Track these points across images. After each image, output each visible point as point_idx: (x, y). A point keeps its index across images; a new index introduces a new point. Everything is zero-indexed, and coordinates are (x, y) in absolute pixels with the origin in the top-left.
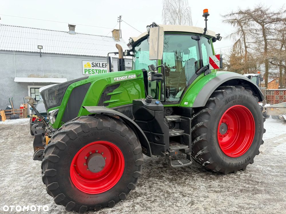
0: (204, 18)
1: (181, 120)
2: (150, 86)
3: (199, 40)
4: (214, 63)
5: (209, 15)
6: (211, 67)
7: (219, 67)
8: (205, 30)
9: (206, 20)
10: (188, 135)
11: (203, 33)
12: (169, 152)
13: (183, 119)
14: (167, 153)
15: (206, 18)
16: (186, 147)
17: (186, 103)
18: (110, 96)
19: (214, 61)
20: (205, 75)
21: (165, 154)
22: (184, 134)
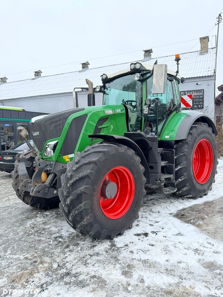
0: (176, 62)
1: (164, 152)
2: (130, 121)
3: (172, 81)
4: (186, 102)
5: (180, 59)
6: (183, 106)
7: (192, 106)
8: (177, 72)
9: (178, 64)
10: (173, 165)
11: (175, 75)
12: (160, 181)
13: (165, 151)
14: (159, 181)
15: (178, 62)
16: (171, 176)
17: (166, 137)
18: (101, 128)
19: (186, 100)
20: (177, 113)
21: (158, 182)
22: (168, 164)
